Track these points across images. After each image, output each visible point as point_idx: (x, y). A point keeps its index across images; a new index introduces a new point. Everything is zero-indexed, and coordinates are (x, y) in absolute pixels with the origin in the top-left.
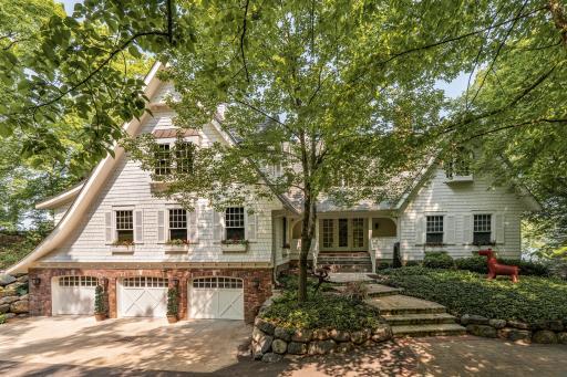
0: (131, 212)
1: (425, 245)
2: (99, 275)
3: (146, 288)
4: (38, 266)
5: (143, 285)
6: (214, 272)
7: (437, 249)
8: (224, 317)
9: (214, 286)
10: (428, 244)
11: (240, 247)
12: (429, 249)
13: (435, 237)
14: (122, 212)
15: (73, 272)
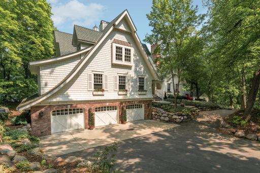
0: (101, 75)
9: (133, 108)
11: (144, 93)
14: (97, 75)
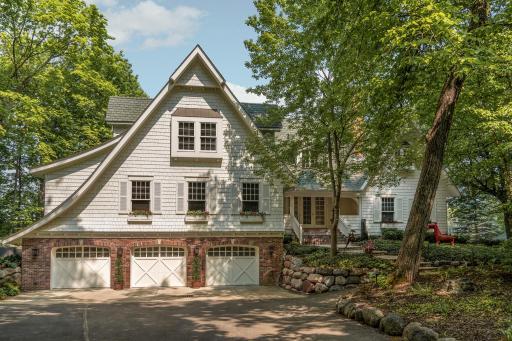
1: (381, 223)
2: (113, 245)
3: (160, 258)
4: (38, 236)
5: (156, 255)
6: (233, 241)
7: (391, 226)
8: (238, 283)
9: (229, 254)
10: (383, 222)
11: (258, 219)
12: (384, 225)
13: (388, 216)
14: (139, 182)
15: (81, 242)
